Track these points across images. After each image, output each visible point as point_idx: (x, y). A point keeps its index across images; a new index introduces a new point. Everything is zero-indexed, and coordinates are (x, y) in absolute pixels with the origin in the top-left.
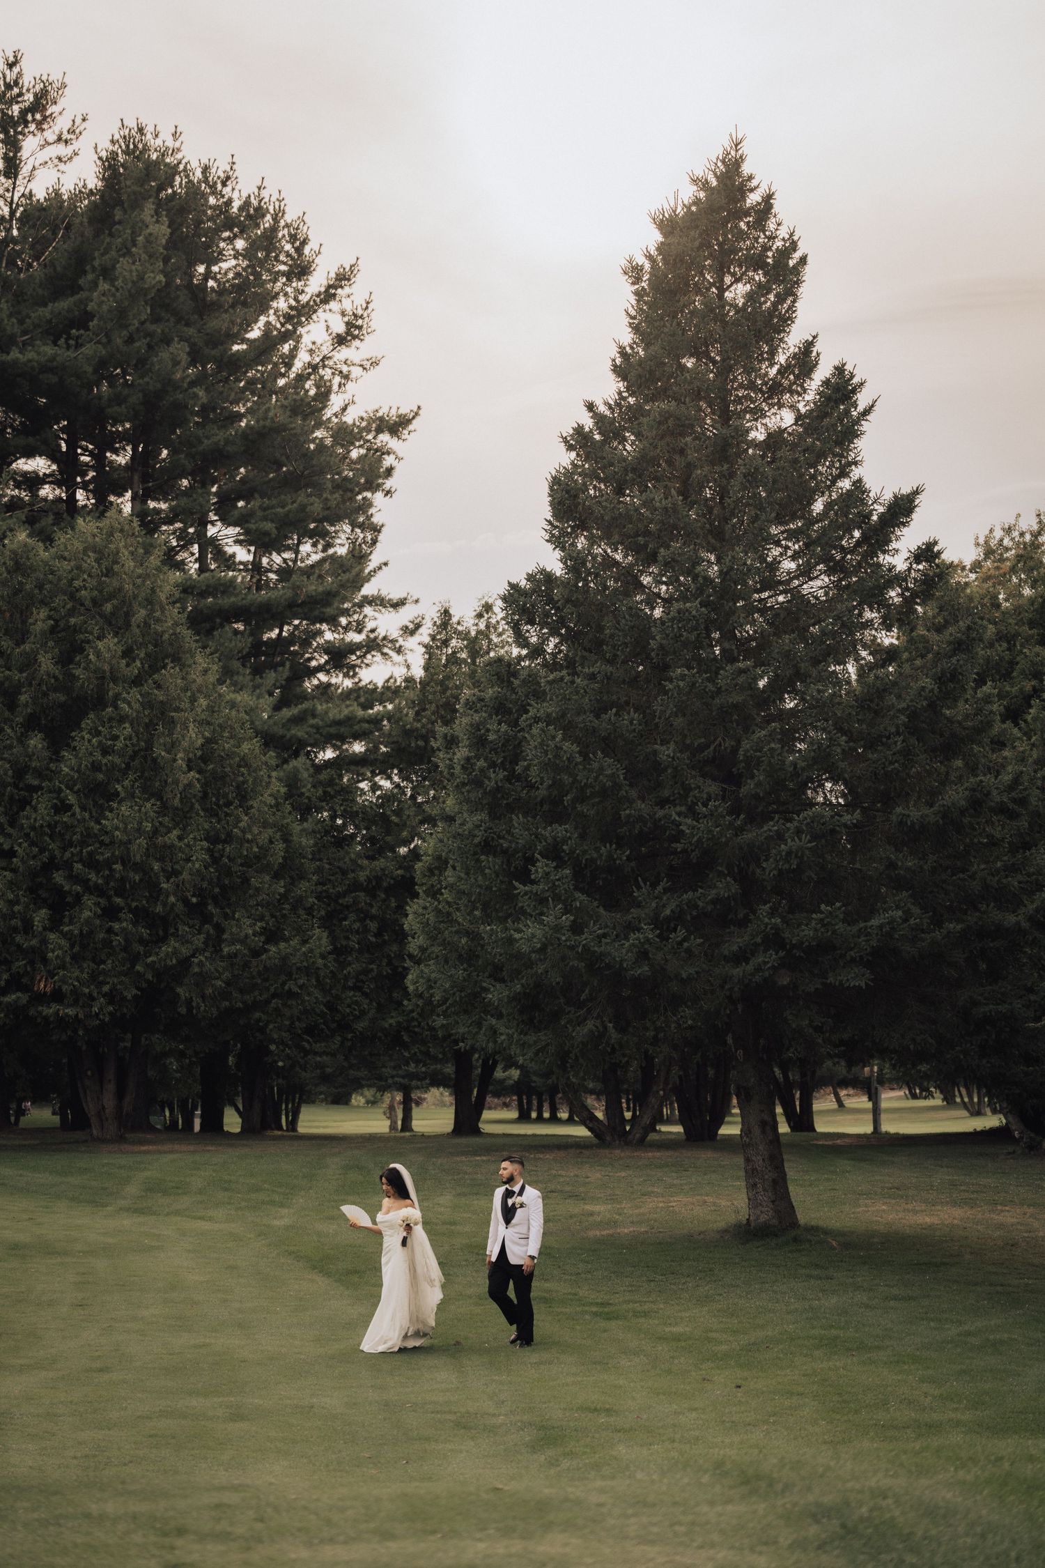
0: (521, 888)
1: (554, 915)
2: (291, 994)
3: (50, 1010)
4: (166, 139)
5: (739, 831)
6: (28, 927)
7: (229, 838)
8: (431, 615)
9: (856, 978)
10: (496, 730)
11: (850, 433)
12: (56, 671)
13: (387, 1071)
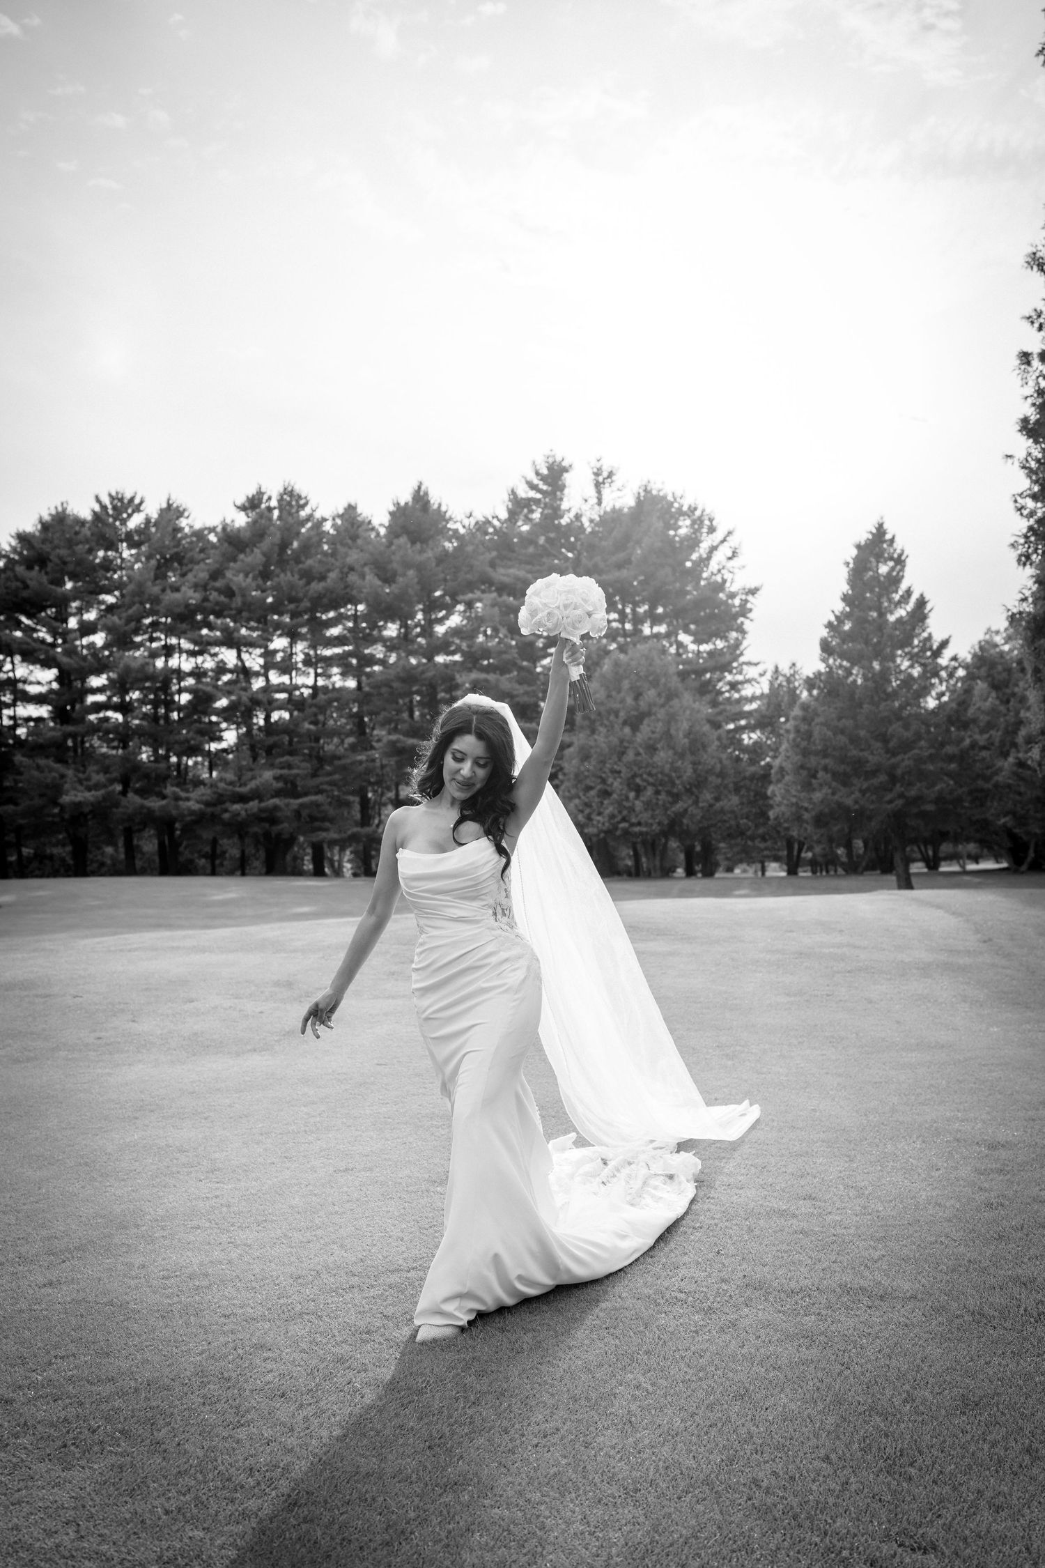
0: (814, 781)
1: (826, 790)
2: (725, 821)
3: (637, 829)
4: (659, 486)
5: (889, 759)
6: (627, 798)
7: (699, 763)
8: (771, 669)
9: (930, 807)
10: (804, 727)
11: (924, 618)
12: (633, 703)
13: (754, 855)
